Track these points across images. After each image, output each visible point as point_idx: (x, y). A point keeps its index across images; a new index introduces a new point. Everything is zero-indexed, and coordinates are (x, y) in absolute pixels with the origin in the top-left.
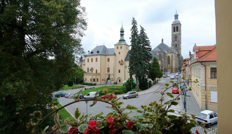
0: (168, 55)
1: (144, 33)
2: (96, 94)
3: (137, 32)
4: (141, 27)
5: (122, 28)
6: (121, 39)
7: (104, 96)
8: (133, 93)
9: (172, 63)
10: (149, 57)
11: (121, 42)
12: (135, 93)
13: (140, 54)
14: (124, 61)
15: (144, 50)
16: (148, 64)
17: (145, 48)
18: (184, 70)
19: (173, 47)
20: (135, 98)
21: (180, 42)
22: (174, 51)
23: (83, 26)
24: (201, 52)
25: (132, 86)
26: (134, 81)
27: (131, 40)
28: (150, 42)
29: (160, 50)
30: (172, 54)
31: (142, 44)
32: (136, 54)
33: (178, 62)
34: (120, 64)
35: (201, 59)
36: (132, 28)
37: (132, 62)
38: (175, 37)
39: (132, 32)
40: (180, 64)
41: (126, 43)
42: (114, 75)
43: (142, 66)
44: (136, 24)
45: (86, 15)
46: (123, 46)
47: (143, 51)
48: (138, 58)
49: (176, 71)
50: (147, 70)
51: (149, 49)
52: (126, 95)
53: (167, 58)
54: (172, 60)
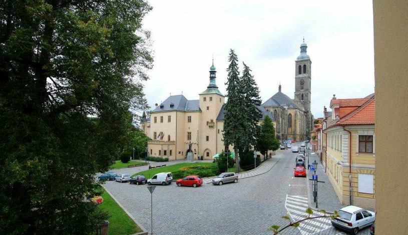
0: (290, 112)
1: (250, 75)
2: (169, 176)
3: (237, 73)
4: (245, 65)
5: (213, 66)
6: (210, 85)
7: (180, 180)
8: (229, 176)
9: (295, 126)
10: (257, 115)
11: (211, 90)
12: (233, 175)
13: (241, 110)
14: (215, 121)
15: (249, 103)
16: (255, 127)
17: (251, 100)
18: (315, 138)
19: (298, 100)
20: (232, 184)
21: (308, 90)
22: (299, 105)
23: (147, 63)
24: (344, 109)
25: (228, 164)
26: (231, 156)
27: (227, 86)
28: (259, 90)
29: (276, 105)
30: (296, 111)
31: (246, 94)
32: (236, 111)
33: (305, 125)
34: (208, 127)
35: (343, 120)
36: (230, 67)
37: (228, 123)
38: (301, 82)
39: (230, 73)
40: (308, 128)
41: (219, 91)
42: (198, 145)
43: (245, 130)
44: (235, 61)
45: (151, 45)
46: (215, 97)
47: (248, 106)
48: (239, 117)
49: (302, 140)
50: (254, 137)
51: (257, 103)
52: (217, 179)
53: (286, 118)
54: (295, 121)
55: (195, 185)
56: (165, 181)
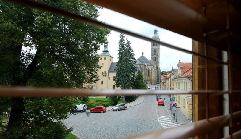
0: (148, 67)
1: (130, 46)
2: (85, 106)
3: (124, 45)
4: (127, 40)
6: (104, 50)
7: (93, 109)
8: (122, 105)
9: (152, 76)
10: (133, 69)
11: (105, 53)
12: (124, 105)
13: (127, 66)
14: (107, 72)
16: (133, 76)
17: (130, 61)
18: (164, 83)
19: (152, 60)
20: (124, 110)
21: (158, 55)
22: (153, 64)
24: (185, 68)
25: (118, 98)
27: (118, 52)
29: (140, 63)
30: (152, 67)
31: (127, 57)
32: (123, 67)
33: (156, 75)
34: (103, 75)
36: (120, 41)
37: (119, 74)
38: (154, 50)
39: (120, 45)
40: (158, 77)
42: (96, 87)
44: (123, 38)
48: (125, 71)
49: (155, 84)
50: (132, 82)
51: (134, 62)
52: (115, 108)
53: (146, 71)
54: (152, 73)
55: (102, 112)
56: (82, 109)
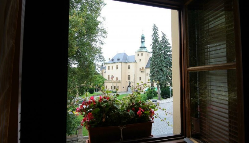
1: (166, 39)
3: (158, 38)
4: (163, 33)
5: (143, 34)
6: (141, 46)
8: (154, 101)
11: (142, 49)
12: (156, 101)
14: (144, 68)
15: (166, 57)
16: (170, 71)
17: (167, 55)
23: (104, 35)
25: (153, 95)
26: (155, 89)
27: (152, 46)
31: (164, 51)
32: (157, 61)
34: (140, 72)
36: (153, 35)
37: (153, 69)
39: (153, 38)
41: (147, 50)
42: (134, 83)
43: (163, 73)
44: (156, 31)
46: (144, 53)
47: (165, 58)
48: (159, 65)
50: (169, 78)
51: (170, 56)
